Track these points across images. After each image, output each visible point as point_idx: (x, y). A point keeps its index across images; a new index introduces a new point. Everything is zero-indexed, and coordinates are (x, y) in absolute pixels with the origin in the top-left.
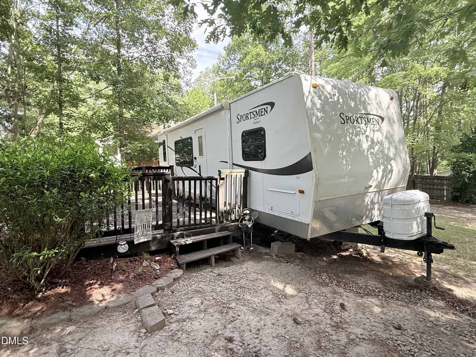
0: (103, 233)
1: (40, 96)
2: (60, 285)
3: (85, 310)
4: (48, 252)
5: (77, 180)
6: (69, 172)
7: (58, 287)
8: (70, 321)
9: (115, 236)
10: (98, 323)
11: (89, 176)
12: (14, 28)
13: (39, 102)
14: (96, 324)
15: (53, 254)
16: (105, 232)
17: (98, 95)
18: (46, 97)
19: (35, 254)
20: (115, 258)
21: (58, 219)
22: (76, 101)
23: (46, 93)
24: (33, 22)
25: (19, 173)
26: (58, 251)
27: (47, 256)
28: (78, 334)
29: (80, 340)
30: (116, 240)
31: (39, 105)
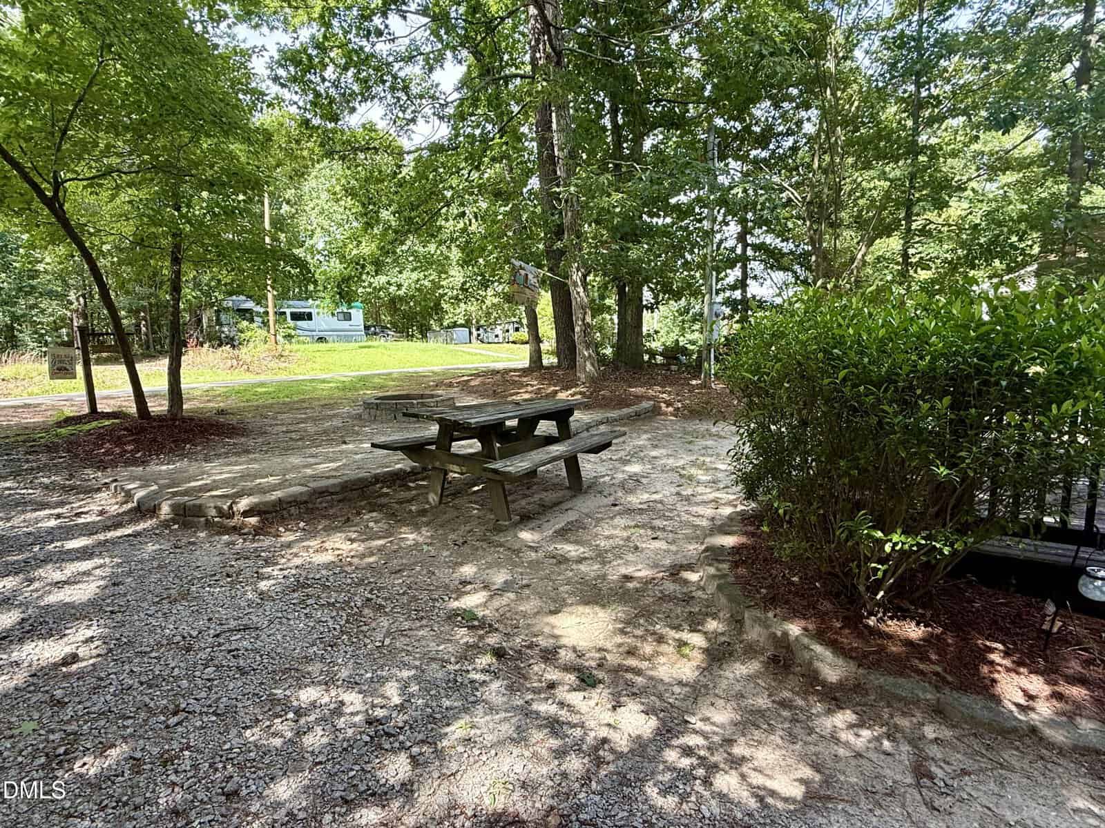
0: (1044, 530)
1: (861, 202)
2: (912, 619)
3: (975, 704)
4: (903, 538)
5: (993, 379)
6: (975, 360)
7: (908, 620)
8: (938, 712)
9: (1076, 547)
10: (1009, 756)
11: (1027, 371)
12: (832, 74)
13: (859, 216)
14: (1006, 757)
15: (913, 546)
16: (1050, 528)
17: (1001, 163)
18: (873, 201)
19: (879, 534)
20: (1060, 605)
21: (942, 469)
22: (941, 191)
23: (875, 193)
24: (865, 44)
25: (866, 360)
26: (923, 542)
27: (900, 545)
28: (958, 756)
29: (966, 774)
30: (1075, 557)
31: (859, 223)
